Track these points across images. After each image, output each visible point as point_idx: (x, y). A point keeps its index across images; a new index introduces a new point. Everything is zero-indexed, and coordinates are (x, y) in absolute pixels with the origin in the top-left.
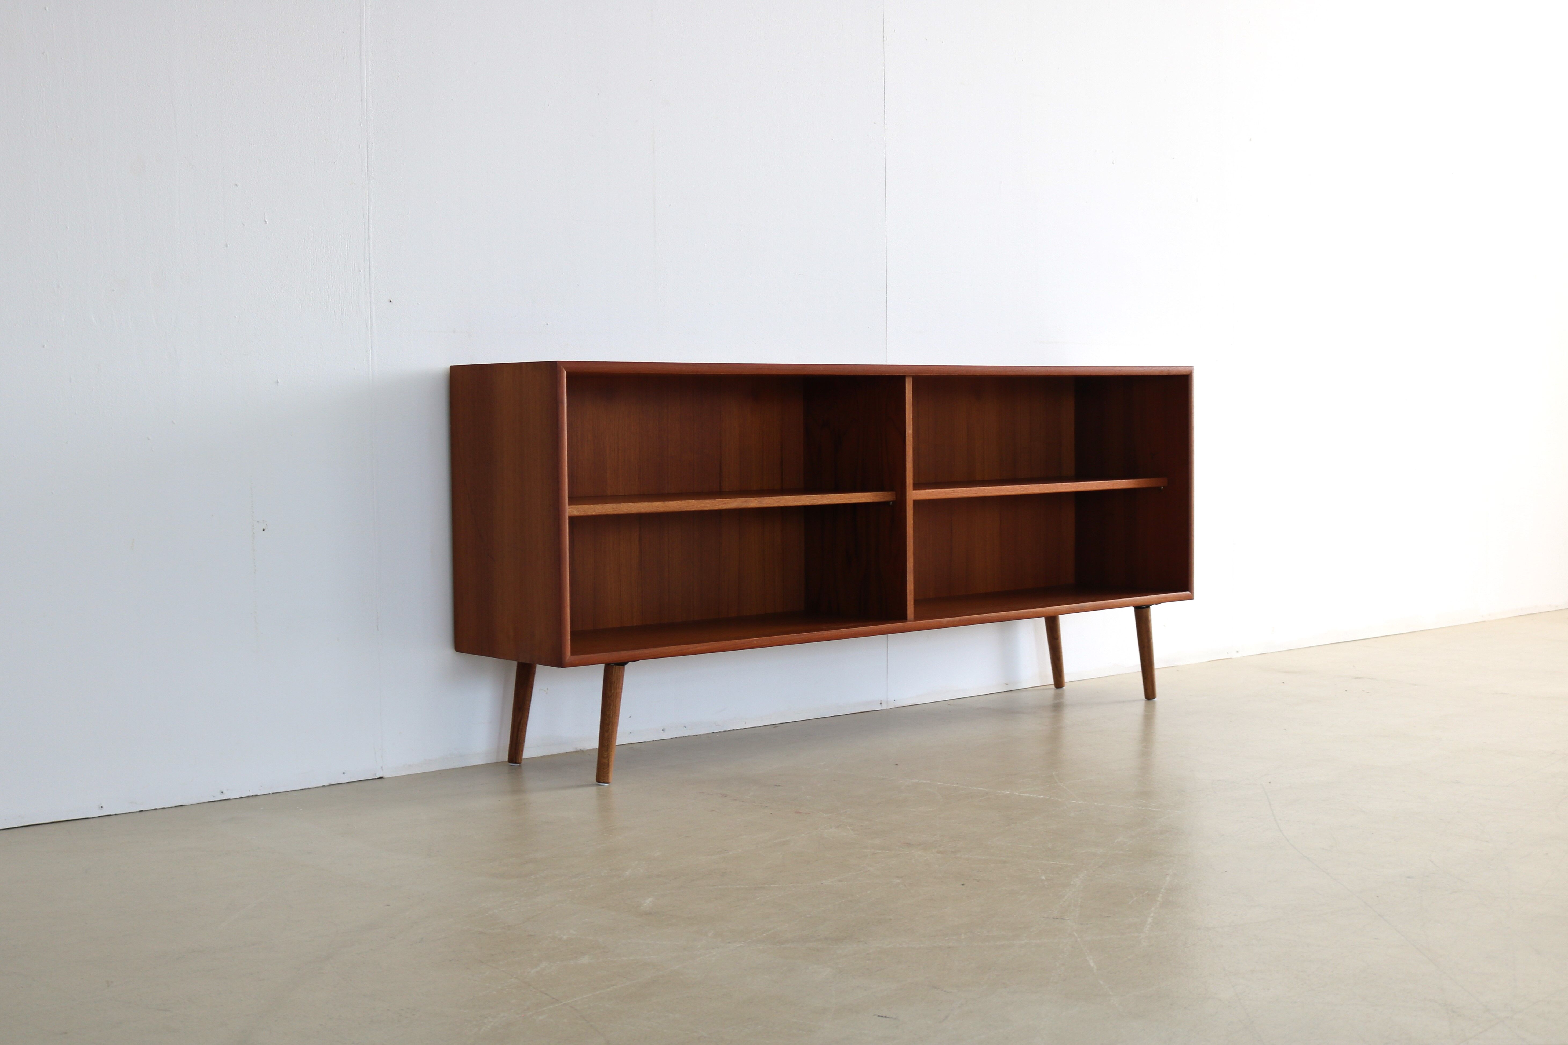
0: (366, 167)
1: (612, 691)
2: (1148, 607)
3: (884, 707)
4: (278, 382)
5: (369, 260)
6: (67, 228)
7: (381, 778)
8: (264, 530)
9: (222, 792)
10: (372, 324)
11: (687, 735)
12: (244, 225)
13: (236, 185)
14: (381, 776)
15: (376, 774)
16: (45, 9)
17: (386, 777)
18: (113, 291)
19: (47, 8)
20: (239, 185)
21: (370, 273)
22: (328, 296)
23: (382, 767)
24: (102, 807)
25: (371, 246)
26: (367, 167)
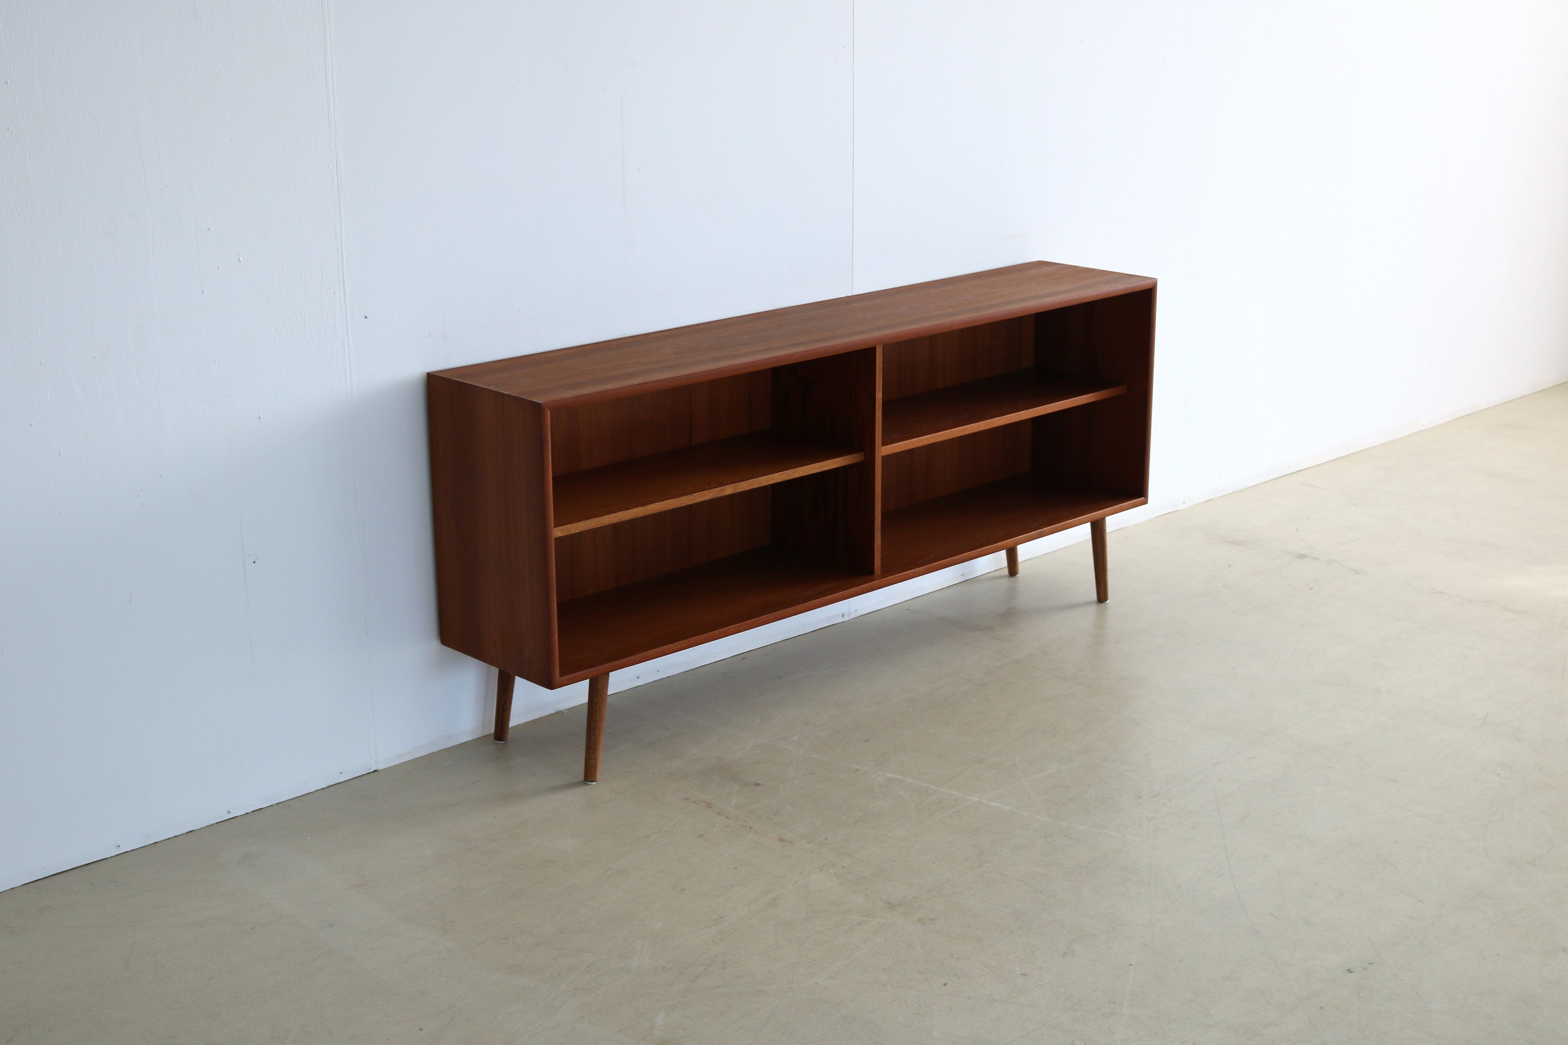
0: (336, 186)
1: (598, 699)
2: (1104, 519)
3: (846, 619)
4: (260, 417)
5: (344, 280)
6: (45, 303)
7: (375, 771)
8: (254, 562)
9: (229, 812)
10: (348, 344)
11: (660, 678)
12: (218, 268)
13: (209, 229)
14: (376, 769)
15: (370, 769)
16: (7, 83)
17: (380, 769)
18: (95, 358)
19: (8, 82)
20: (212, 229)
21: (344, 293)
22: (305, 323)
23: (376, 761)
24: (119, 846)
25: (344, 266)
26: (338, 186)
